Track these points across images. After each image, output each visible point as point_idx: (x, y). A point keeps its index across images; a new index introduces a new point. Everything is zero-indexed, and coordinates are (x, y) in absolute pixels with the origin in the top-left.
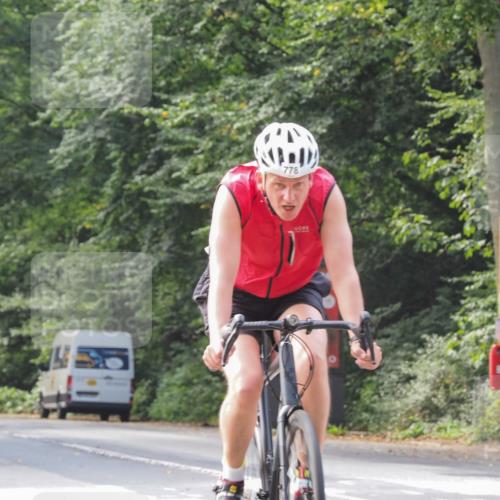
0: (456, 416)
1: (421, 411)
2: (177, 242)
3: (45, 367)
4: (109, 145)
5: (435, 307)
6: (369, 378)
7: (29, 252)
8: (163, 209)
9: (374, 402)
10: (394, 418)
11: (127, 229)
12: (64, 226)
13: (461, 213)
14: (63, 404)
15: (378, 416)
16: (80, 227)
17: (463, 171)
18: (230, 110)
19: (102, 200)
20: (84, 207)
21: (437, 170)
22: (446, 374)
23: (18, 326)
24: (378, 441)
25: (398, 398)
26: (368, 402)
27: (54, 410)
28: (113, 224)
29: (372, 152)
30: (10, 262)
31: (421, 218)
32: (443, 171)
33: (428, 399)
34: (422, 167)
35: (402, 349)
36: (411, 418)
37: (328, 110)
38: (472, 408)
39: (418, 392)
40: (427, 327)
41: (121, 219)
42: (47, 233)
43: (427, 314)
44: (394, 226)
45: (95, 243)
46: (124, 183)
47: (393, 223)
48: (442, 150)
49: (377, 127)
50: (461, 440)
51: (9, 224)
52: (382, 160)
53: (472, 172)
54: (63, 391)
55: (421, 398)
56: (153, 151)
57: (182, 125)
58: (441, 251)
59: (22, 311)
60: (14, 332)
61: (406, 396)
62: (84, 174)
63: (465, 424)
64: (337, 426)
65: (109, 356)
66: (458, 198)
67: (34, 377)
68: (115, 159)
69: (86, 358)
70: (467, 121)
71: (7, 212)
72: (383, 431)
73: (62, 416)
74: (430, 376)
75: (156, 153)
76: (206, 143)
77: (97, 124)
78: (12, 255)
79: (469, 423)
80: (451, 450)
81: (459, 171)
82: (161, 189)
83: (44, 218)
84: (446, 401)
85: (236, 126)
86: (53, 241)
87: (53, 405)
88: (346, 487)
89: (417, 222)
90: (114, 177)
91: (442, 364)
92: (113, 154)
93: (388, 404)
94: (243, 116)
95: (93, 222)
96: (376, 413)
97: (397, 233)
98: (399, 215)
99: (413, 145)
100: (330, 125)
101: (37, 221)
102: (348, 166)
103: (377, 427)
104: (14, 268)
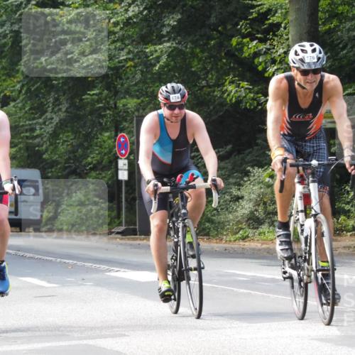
0: (272, 224)
1: (247, 221)
2: (72, 104)
4: (22, 35)
5: (256, 148)
8: (61, 81)
9: (214, 215)
10: (228, 226)
11: (37, 96)
15: (217, 225)
16: (2, 95)
17: (274, 51)
18: (108, 10)
19: (17, 75)
20: (4, 80)
21: (256, 50)
22: (264, 194)
24: (217, 243)
25: (230, 212)
26: (209, 215)
28: (26, 93)
29: (210, 39)
31: (245, 84)
32: (260, 51)
33: (252, 213)
34: (246, 48)
35: (233, 177)
36: (240, 226)
37: (177, 9)
39: (245, 208)
40: (250, 162)
41: (33, 89)
43: (250, 153)
44: (226, 90)
45: (14, 106)
47: (225, 88)
48: (259, 36)
49: (213, 20)
52: (217, 44)
53: (281, 51)
55: (247, 212)
58: (260, 107)
61: (236, 211)
62: (4, 57)
65: (25, 186)
66: (271, 69)
70: (277, 15)
72: (220, 236)
74: (253, 196)
77: (12, 21)
80: (268, 248)
81: (272, 50)
84: (264, 213)
85: (112, 21)
89: (242, 87)
91: (261, 188)
93: (223, 217)
94: (117, 13)
95: (12, 92)
96: (215, 223)
97: (228, 95)
98: (230, 83)
99: (239, 33)
100: (179, 19)
102: (193, 48)
103: (216, 233)
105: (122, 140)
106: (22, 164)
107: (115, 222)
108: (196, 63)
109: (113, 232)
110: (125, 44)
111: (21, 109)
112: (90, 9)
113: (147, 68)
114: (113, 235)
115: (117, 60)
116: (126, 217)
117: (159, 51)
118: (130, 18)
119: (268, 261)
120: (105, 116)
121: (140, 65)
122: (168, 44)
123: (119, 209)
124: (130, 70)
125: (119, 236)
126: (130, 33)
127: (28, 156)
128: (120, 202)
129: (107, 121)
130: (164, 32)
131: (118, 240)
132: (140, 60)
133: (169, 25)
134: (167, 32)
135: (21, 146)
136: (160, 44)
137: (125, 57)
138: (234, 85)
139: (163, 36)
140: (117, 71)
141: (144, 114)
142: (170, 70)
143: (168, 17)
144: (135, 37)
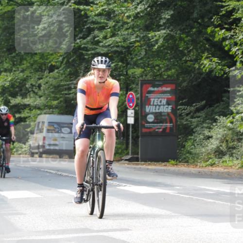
0: (231, 155)
1: (215, 153)
3: (32, 133)
5: (222, 103)
6: (190, 137)
7: (25, 76)
8: (90, 56)
9: (192, 149)
10: (201, 156)
11: (73, 65)
12: (42, 64)
13: (235, 57)
14: (41, 150)
15: (194, 155)
16: (50, 64)
18: (123, 7)
21: (224, 36)
22: (226, 135)
23: (20, 113)
24: (193, 167)
25: (203, 147)
26: (189, 149)
27: (37, 153)
28: (66, 63)
29: (192, 28)
30: (15, 81)
31: (215, 59)
32: (226, 37)
33: (218, 147)
34: (217, 34)
35: (206, 123)
36: (209, 156)
37: (171, 7)
38: (239, 151)
39: (213, 144)
40: (218, 113)
41: (70, 60)
42: (34, 67)
43: (218, 106)
44: (203, 64)
45: (57, 72)
47: (202, 62)
48: (226, 26)
49: (195, 15)
50: (233, 167)
51: (15, 63)
52: (197, 31)
53: (241, 37)
54: (41, 144)
55: (214, 147)
56: (86, 27)
57: (100, 15)
58: (225, 75)
59: (21, 105)
60: (17, 116)
61: (207, 146)
63: (235, 159)
64: (174, 160)
65: (64, 127)
66: (234, 49)
67: (27, 137)
69: (52, 128)
70: (239, 12)
71: (14, 57)
72: (196, 163)
73: (40, 156)
74: (219, 136)
75: (87, 28)
76: (111, 23)
78: (16, 78)
79: (237, 159)
80: (229, 172)
81: (235, 36)
82: (90, 46)
83: (32, 60)
84: (226, 148)
85: (126, 15)
86: (36, 70)
88: (178, 190)
89: (214, 62)
91: (225, 130)
93: (198, 150)
94: (130, 10)
95: (56, 62)
96: (193, 154)
97: (204, 67)
98: (205, 58)
99: (212, 24)
100: (172, 14)
101: (29, 61)
102: (181, 34)
103: (193, 161)
104: (17, 84)
105: (131, 96)
106: (62, 111)
107: (124, 153)
108: (182, 45)
109: (123, 159)
110: (134, 31)
111: (62, 74)
112: (111, 6)
113: (149, 47)
114: (123, 162)
115: (129, 42)
116: (132, 148)
117: (158, 36)
118: (138, 13)
119: (228, 181)
120: (119, 80)
121: (145, 45)
122: (164, 31)
123: (127, 144)
124: (138, 49)
125: (127, 162)
126: (138, 23)
127: (66, 106)
128: (128, 139)
130: (161, 23)
131: (126, 165)
132: (144, 42)
133: (165, 18)
134: (163, 23)
135: (62, 99)
136: (158, 31)
137: (134, 40)
138: (209, 60)
139: (161, 26)
140: (129, 49)
141: (146, 79)
142: (165, 49)
143: (165, 12)
144: (142, 26)
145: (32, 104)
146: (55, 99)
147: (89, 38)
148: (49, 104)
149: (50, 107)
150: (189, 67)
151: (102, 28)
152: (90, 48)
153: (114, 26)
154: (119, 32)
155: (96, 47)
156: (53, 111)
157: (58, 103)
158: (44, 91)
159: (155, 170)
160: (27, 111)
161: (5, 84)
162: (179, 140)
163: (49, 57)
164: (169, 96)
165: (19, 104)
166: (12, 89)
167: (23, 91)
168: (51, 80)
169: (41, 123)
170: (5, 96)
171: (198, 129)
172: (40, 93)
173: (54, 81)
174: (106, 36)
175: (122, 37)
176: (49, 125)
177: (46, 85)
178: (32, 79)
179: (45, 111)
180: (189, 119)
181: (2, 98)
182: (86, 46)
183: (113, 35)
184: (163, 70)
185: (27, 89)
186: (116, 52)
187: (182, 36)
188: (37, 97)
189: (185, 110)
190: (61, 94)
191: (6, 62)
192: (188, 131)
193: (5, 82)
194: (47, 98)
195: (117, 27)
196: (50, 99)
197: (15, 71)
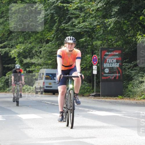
4: (55, 15)
6: (130, 82)
7: (32, 46)
8: (70, 34)
9: (132, 89)
10: (138, 93)
11: (60, 39)
12: (41, 39)
14: (42, 90)
16: (46, 39)
18: (89, 5)
19: (53, 31)
20: (47, 33)
23: (29, 68)
24: (133, 100)
25: (139, 88)
26: (130, 89)
27: (39, 92)
28: (56, 38)
29: (131, 16)
30: (26, 49)
35: (140, 73)
36: (142, 93)
37: (118, 5)
41: (58, 37)
42: (37, 41)
45: (51, 44)
46: (59, 26)
47: (137, 37)
49: (132, 9)
51: (26, 38)
52: (134, 19)
54: (42, 86)
56: (67, 16)
57: (76, 9)
59: (30, 63)
60: (28, 69)
61: (141, 87)
62: (47, 24)
64: (121, 96)
65: (55, 76)
68: (56, 19)
69: (48, 77)
71: (25, 35)
73: (42, 94)
75: (68, 17)
76: (82, 14)
77: (51, 9)
78: (27, 47)
82: (70, 28)
83: (36, 36)
85: (91, 9)
86: (39, 43)
87: (39, 90)
88: (124, 113)
89: (144, 37)
90: (56, 24)
92: (56, 18)
93: (136, 89)
94: (93, 6)
95: (50, 38)
96: (132, 92)
97: (138, 40)
98: (139, 35)
99: (143, 14)
100: (119, 9)
101: (34, 37)
102: (124, 21)
103: (133, 96)
104: (27, 51)
105: (95, 58)
106: (54, 67)
107: (91, 91)
108: (125, 27)
109: (91, 95)
110: (96, 19)
111: (54, 45)
112: (82, 4)
113: (105, 28)
114: (90, 97)
115: (93, 25)
116: (96, 89)
117: (110, 22)
118: (99, 8)
120: (88, 48)
121: (102, 27)
122: (114, 19)
123: (93, 86)
124: (99, 29)
125: (93, 97)
126: (99, 14)
128: (93, 83)
129: (88, 50)
130: (112, 14)
132: (102, 25)
133: (114, 11)
134: (114, 14)
135: (54, 60)
136: (111, 19)
137: (96, 24)
138: (141, 36)
139: (112, 16)
140: (93, 30)
141: (104, 47)
142: (114, 29)
143: (114, 8)
144: (101, 16)
145: (36, 62)
146: (50, 59)
147: (69, 23)
148: (46, 62)
149: (47, 64)
150: (129, 40)
151: (77, 17)
152: (70, 29)
153: (84, 16)
154: (87, 20)
155: (73, 28)
156: (49, 67)
157: (52, 62)
158: (43, 55)
159: (110, 101)
160: (33, 66)
161: (20, 51)
162: (124, 84)
163: (46, 34)
164: (117, 57)
165: (28, 62)
166: (24, 54)
167: (31, 55)
168: (47, 48)
169: (42, 74)
170: (20, 58)
171: (135, 77)
172: (41, 56)
173: (49, 49)
174: (80, 22)
175: (89, 22)
176: (46, 75)
177: (44, 51)
178: (36, 48)
179: (44, 67)
180: (130, 71)
181: (19, 59)
182: (68, 28)
183: (84, 21)
184: (114, 42)
185: (33, 53)
186: (85, 31)
187: (125, 21)
188: (39, 58)
189: (127, 66)
190: (53, 57)
191: (20, 38)
192: (129, 78)
193: (20, 50)
194: (45, 59)
195: (86, 17)
196: (47, 60)
197: (26, 43)
